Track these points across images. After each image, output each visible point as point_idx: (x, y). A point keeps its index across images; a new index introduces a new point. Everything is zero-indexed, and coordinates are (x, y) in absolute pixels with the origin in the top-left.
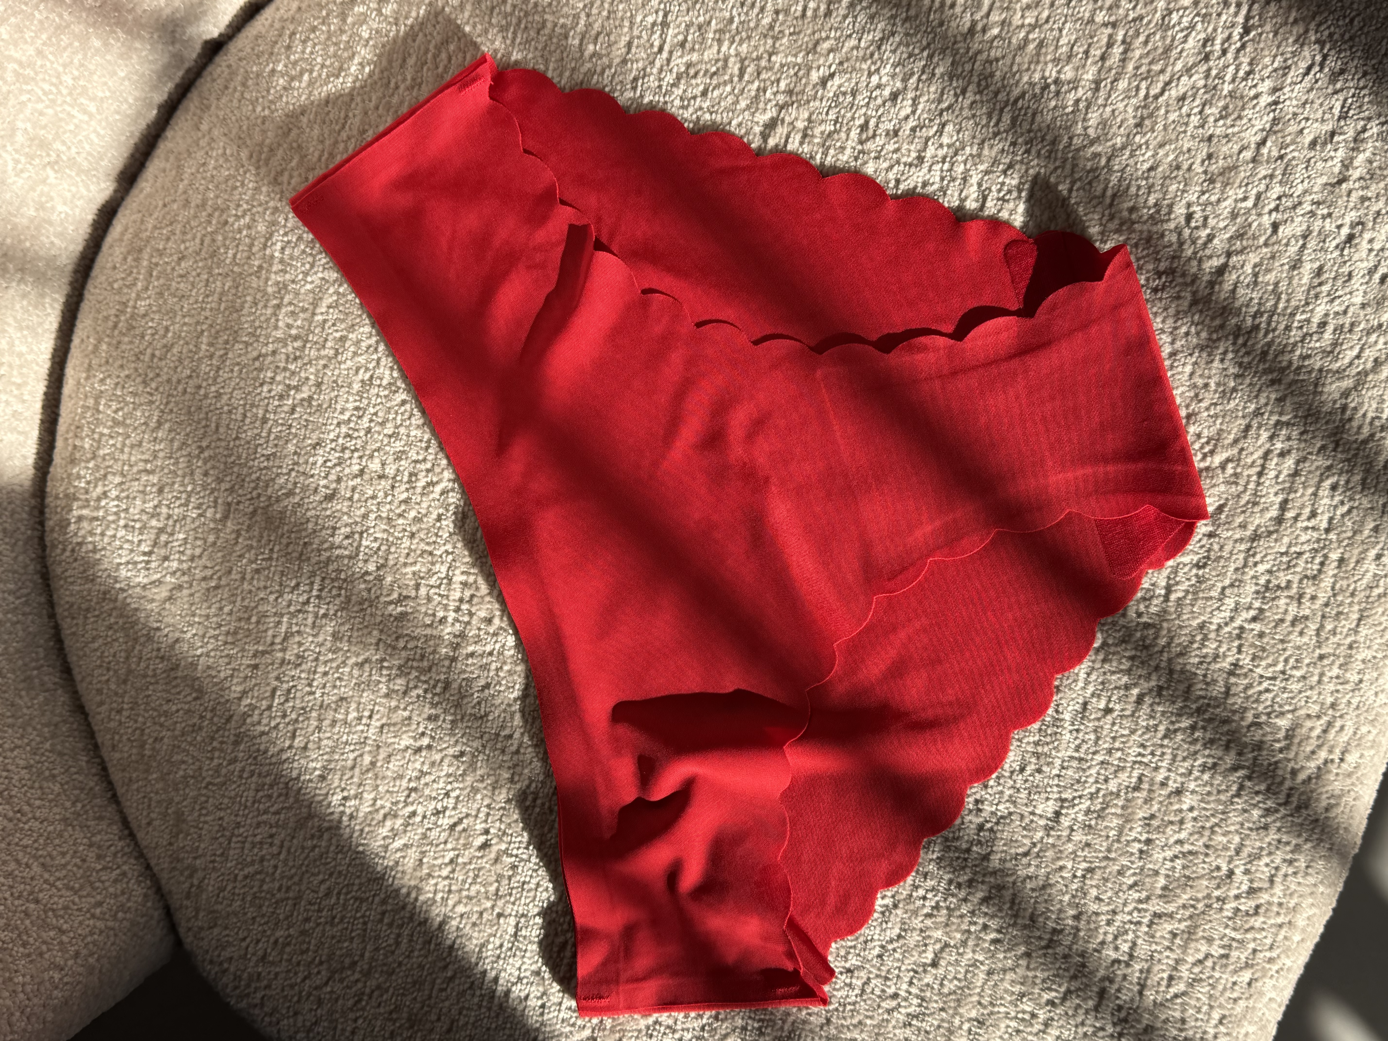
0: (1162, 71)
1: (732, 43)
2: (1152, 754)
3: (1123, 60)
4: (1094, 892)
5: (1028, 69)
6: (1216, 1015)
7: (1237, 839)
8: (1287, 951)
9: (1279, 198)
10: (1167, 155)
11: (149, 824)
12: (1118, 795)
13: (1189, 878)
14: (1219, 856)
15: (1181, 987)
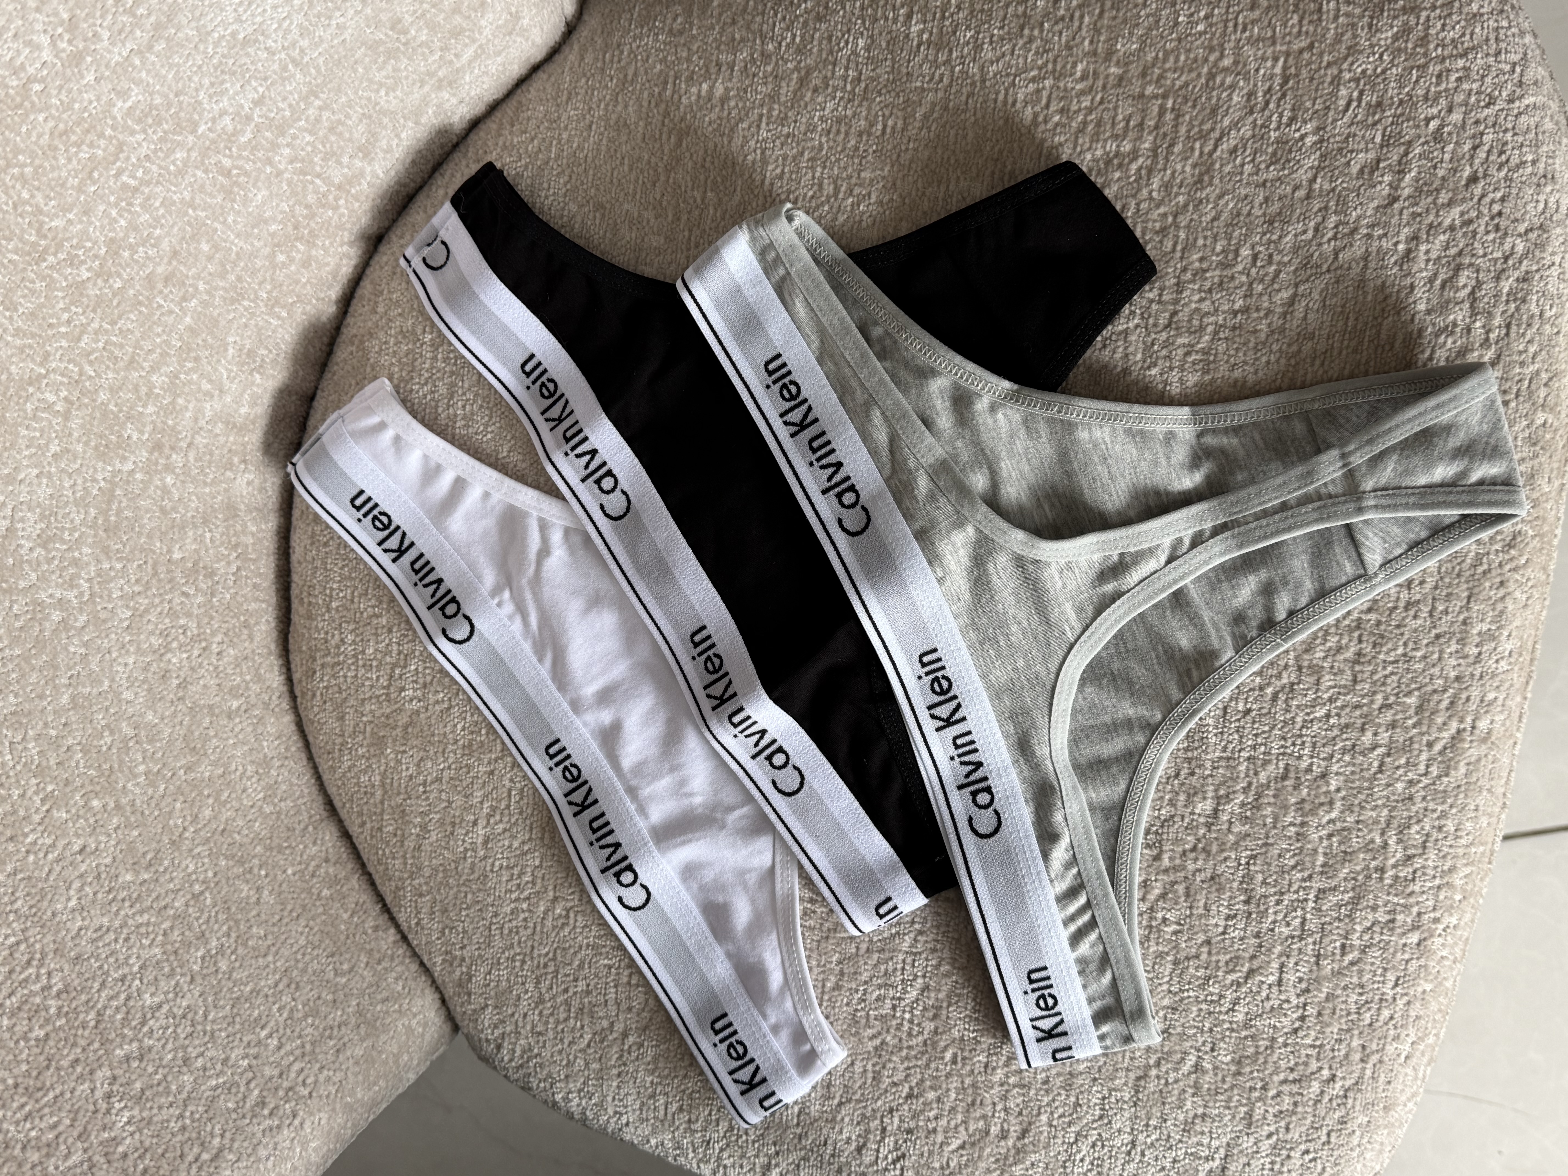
0: (1213, 129)
1: (824, 167)
2: (1294, 744)
3: (1176, 126)
4: (1260, 877)
5: (1089, 149)
6: (1391, 977)
7: (1385, 812)
8: (1450, 909)
9: (1336, 227)
10: (1227, 204)
11: (417, 924)
12: (1268, 787)
13: (1345, 852)
14: (1371, 831)
15: (1355, 955)
